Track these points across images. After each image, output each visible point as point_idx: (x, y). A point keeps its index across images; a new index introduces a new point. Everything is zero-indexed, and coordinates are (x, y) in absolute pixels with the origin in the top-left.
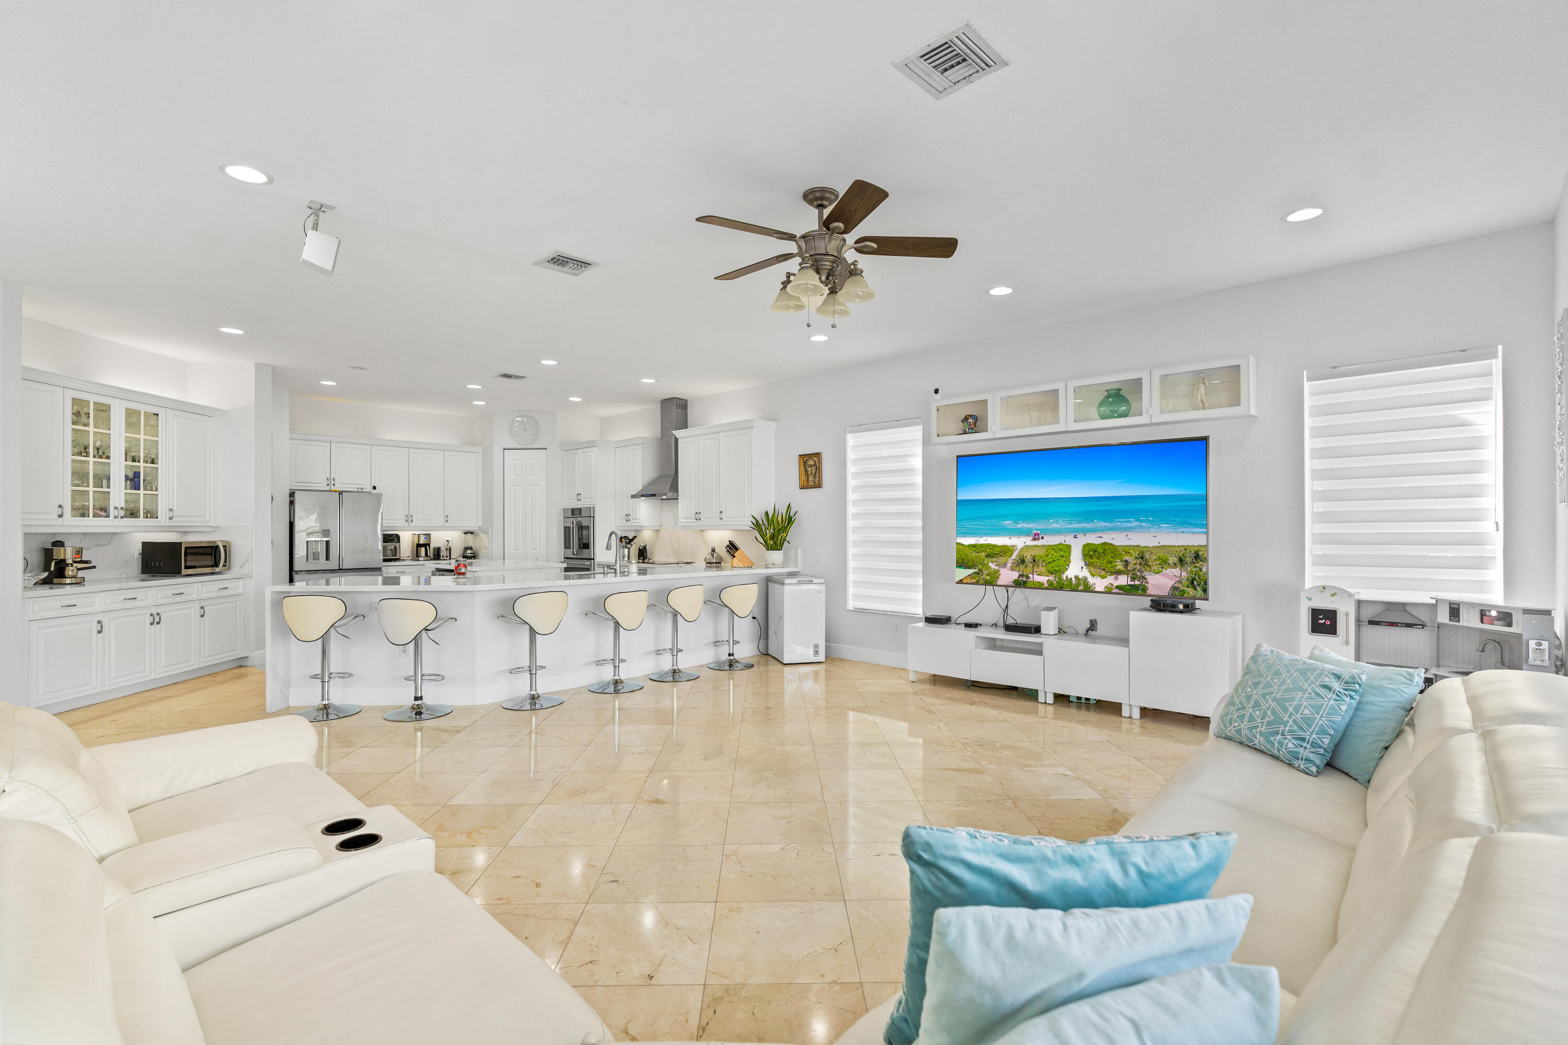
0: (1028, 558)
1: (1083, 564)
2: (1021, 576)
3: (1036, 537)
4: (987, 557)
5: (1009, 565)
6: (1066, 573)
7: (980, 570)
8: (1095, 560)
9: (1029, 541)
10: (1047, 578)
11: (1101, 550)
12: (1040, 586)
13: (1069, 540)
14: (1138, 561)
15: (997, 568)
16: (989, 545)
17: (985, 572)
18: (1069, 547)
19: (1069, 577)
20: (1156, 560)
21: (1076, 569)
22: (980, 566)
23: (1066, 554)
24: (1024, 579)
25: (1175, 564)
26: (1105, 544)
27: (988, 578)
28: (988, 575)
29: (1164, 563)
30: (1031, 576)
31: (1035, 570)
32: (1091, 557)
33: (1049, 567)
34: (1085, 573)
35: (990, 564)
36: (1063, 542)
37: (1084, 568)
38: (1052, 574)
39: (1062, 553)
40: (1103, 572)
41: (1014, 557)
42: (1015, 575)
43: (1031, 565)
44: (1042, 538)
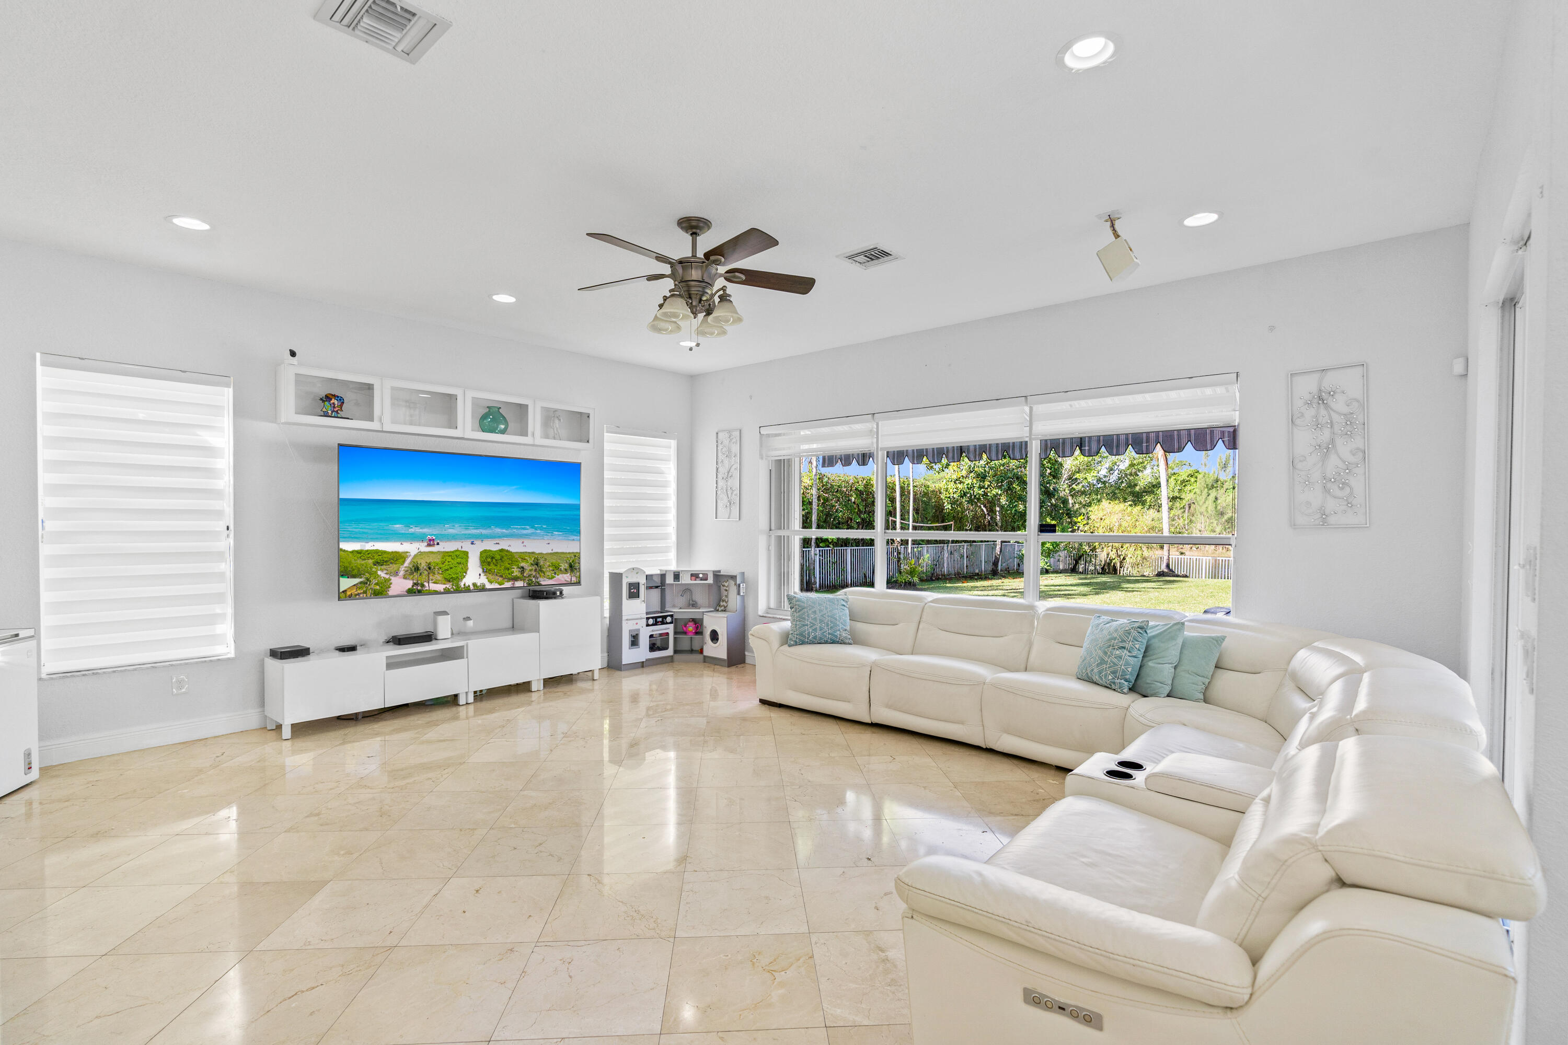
0: (423, 565)
1: (480, 571)
2: (415, 584)
3: (431, 543)
4: (375, 565)
5: (402, 573)
6: (464, 580)
7: (368, 579)
8: (492, 566)
9: (423, 547)
10: (444, 586)
11: (498, 557)
12: (436, 593)
13: (466, 546)
14: (534, 568)
15: (387, 576)
16: (377, 552)
17: (374, 581)
18: (466, 553)
19: (467, 585)
20: (549, 566)
21: (474, 575)
22: (367, 575)
23: (464, 561)
24: (419, 588)
25: (566, 570)
26: (502, 550)
27: (378, 587)
28: (377, 584)
29: (556, 569)
30: (426, 584)
31: (431, 578)
32: (489, 564)
33: (446, 575)
34: (483, 580)
35: (379, 573)
36: (460, 549)
37: (482, 575)
38: (449, 581)
39: (459, 560)
40: (500, 579)
41: (406, 564)
42: (409, 584)
43: (426, 573)
44: (438, 544)
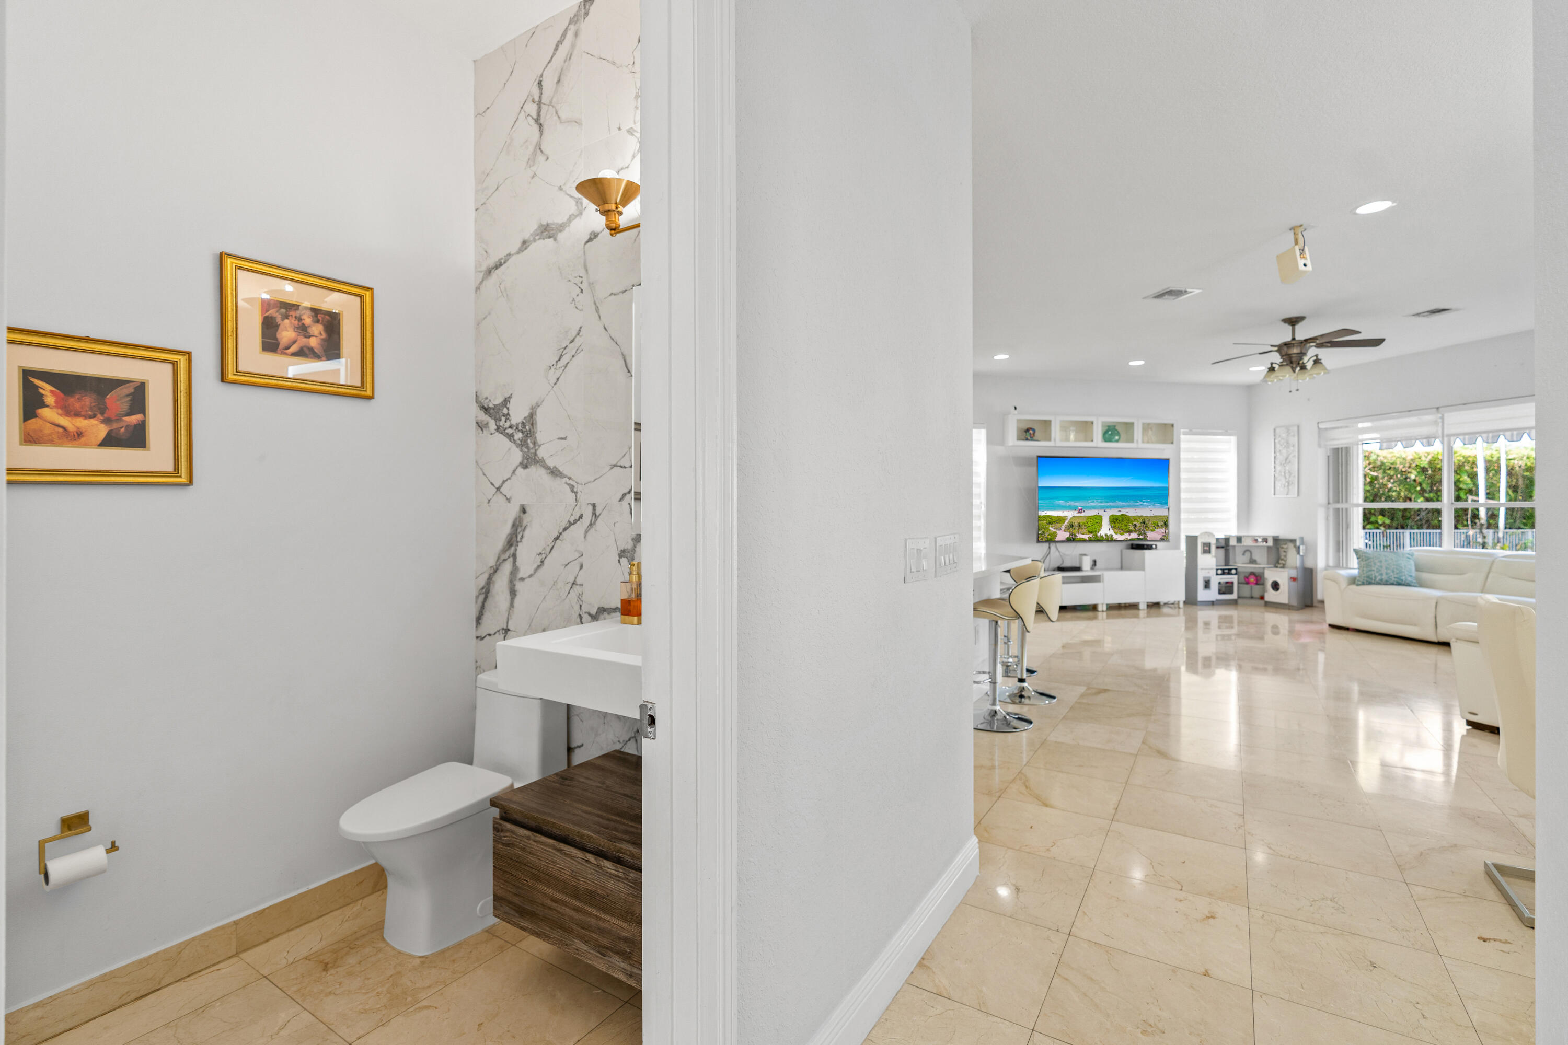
0: (1076, 524)
1: (1110, 527)
2: (1071, 535)
3: (1080, 511)
4: (1047, 524)
5: (1063, 529)
6: (1100, 533)
7: (1044, 532)
8: (1117, 524)
9: (1075, 514)
10: (1088, 536)
11: (1120, 519)
12: (1084, 541)
13: (1101, 513)
14: (1142, 525)
15: (1055, 530)
16: (1049, 517)
17: (1047, 533)
18: (1101, 517)
19: (1102, 535)
20: (1152, 524)
21: (1106, 530)
22: (1044, 530)
23: (1099, 521)
24: (1073, 537)
25: (1162, 526)
26: (1123, 515)
27: (1049, 537)
28: (1049, 535)
29: (1156, 526)
30: (1077, 535)
31: (1080, 531)
32: (1115, 523)
33: (1089, 529)
34: (1111, 532)
35: (1050, 528)
36: (1097, 514)
37: (1111, 529)
38: (1091, 533)
39: (1097, 521)
40: (1122, 532)
41: (1066, 523)
42: (1067, 535)
43: (1077, 528)
44: (1084, 512)
